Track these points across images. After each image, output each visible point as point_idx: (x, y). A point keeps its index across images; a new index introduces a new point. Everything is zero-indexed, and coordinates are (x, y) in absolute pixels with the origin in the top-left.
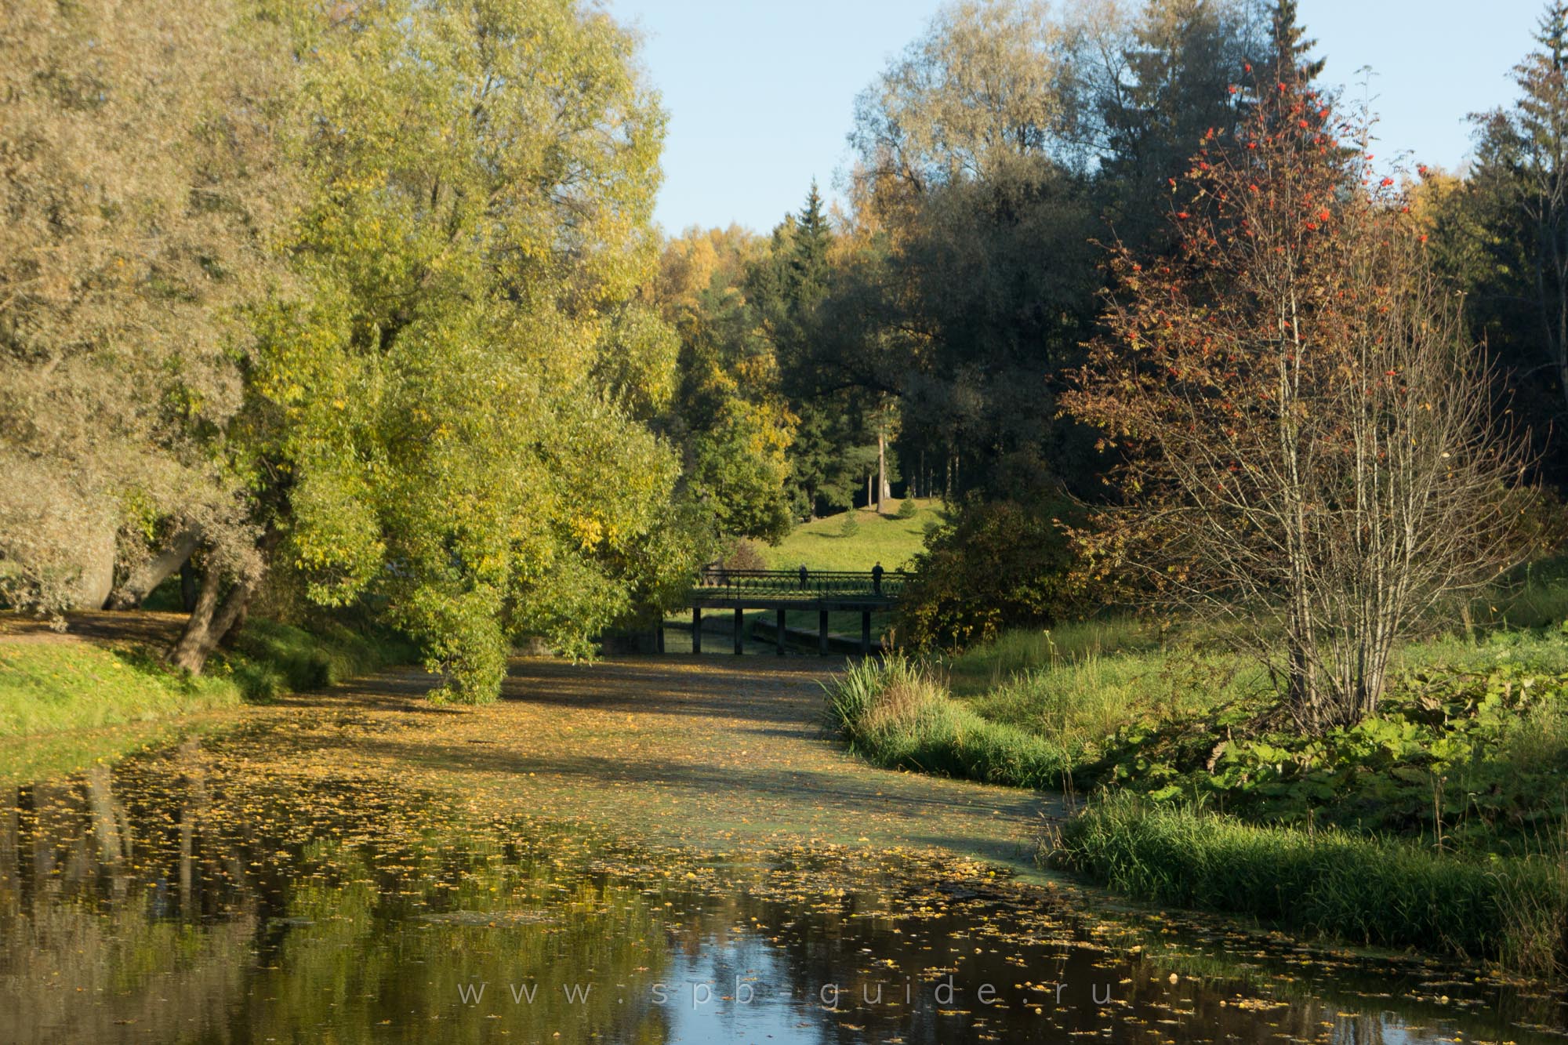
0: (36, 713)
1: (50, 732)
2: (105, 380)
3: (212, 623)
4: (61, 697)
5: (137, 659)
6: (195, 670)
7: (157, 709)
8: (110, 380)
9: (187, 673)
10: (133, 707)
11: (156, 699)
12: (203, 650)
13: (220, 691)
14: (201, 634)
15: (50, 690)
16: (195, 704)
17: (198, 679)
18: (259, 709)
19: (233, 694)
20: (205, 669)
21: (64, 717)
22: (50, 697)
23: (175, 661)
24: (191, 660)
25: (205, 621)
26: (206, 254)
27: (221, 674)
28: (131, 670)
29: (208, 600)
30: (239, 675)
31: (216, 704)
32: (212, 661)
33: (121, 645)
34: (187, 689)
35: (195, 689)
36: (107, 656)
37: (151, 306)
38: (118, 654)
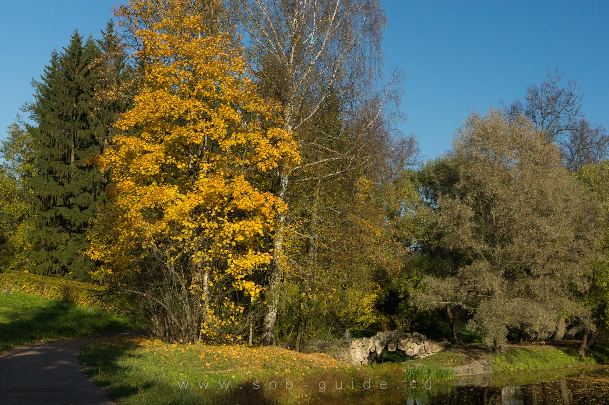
0: (540, 365)
1: (544, 370)
2: (554, 282)
3: (587, 343)
4: (547, 361)
5: (568, 352)
6: (583, 355)
7: (573, 365)
8: (555, 282)
9: (581, 356)
10: (566, 364)
11: (572, 362)
12: (585, 350)
13: (590, 361)
14: (584, 346)
15: (544, 359)
16: (583, 364)
17: (584, 357)
18: (600, 365)
19: (593, 362)
20: (586, 355)
21: (548, 366)
22: (544, 361)
23: (578, 353)
24: (582, 352)
25: (585, 342)
26: (579, 250)
27: (590, 356)
28: (566, 355)
29: (586, 337)
30: (595, 357)
31: (589, 364)
32: (587, 353)
33: (564, 348)
34: (581, 360)
35: (583, 360)
36: (559, 351)
37: (565, 263)
38: (562, 350)
